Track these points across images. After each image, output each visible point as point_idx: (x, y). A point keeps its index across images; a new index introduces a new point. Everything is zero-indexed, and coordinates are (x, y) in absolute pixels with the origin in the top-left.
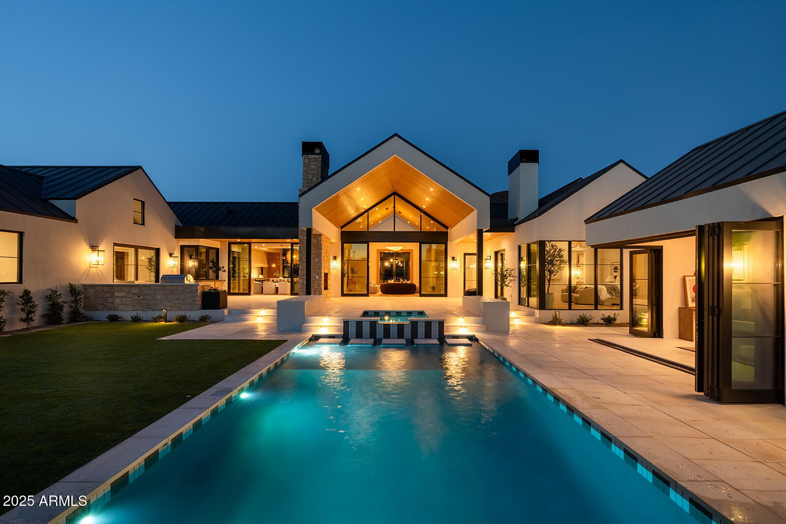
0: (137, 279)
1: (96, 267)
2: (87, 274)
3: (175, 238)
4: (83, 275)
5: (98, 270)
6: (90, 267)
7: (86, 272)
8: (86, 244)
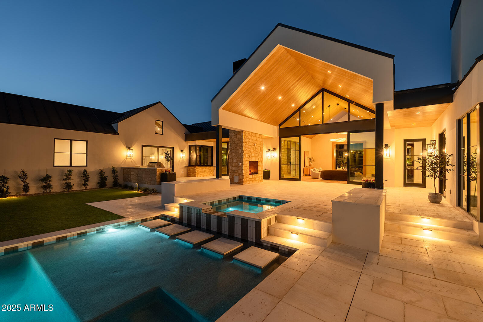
0: (142, 165)
1: (131, 158)
2: (125, 161)
3: (185, 141)
4: (122, 162)
5: (132, 160)
6: (127, 158)
7: (124, 161)
8: (124, 146)
